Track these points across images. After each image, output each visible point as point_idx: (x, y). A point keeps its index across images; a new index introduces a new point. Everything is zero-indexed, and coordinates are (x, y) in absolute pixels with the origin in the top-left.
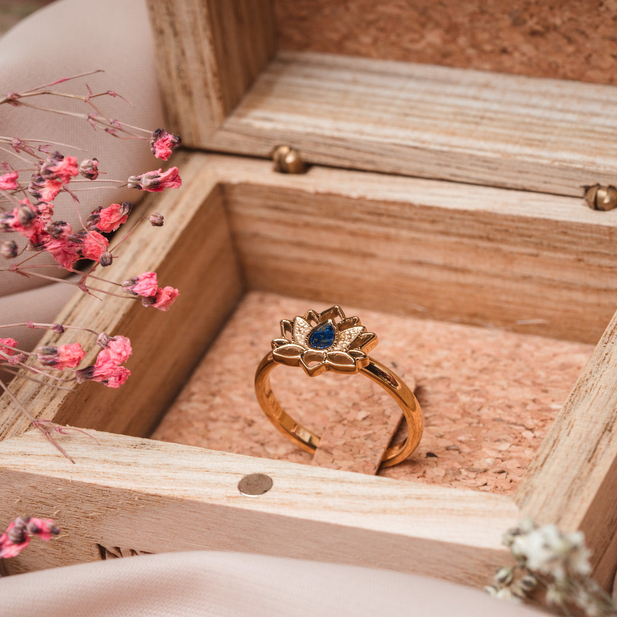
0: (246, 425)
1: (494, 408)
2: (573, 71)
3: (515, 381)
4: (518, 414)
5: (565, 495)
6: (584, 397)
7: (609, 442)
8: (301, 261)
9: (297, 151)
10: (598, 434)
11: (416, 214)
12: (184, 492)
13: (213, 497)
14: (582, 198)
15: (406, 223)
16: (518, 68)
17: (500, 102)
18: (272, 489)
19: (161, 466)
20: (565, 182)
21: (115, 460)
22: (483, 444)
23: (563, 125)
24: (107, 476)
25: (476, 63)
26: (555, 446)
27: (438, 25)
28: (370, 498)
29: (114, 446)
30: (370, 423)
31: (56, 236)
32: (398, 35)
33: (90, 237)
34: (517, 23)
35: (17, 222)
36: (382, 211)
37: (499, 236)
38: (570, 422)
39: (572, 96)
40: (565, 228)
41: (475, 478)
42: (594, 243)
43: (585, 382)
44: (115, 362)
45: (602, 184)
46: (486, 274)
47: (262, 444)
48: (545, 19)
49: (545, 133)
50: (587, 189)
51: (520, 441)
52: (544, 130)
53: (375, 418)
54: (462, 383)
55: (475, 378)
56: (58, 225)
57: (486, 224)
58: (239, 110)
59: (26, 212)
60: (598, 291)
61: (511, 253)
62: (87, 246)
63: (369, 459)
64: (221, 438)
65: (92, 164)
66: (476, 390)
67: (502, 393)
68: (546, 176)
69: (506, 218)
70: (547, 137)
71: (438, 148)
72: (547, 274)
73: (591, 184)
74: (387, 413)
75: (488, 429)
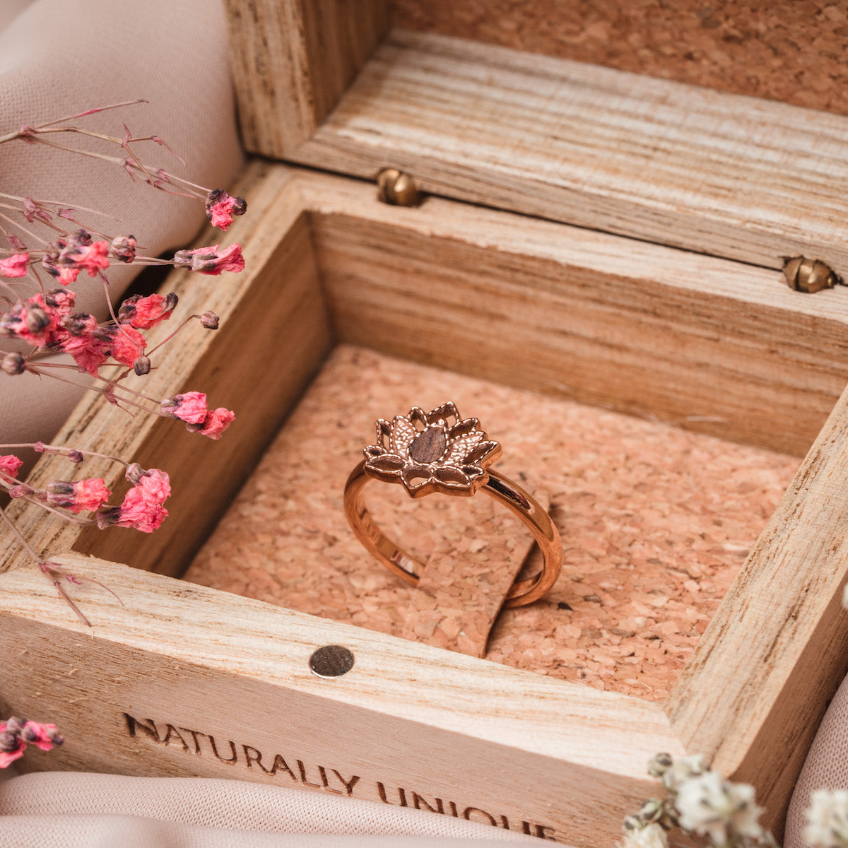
0: (326, 544)
1: (650, 542)
2: (777, 90)
3: (680, 505)
4: (681, 554)
5: (731, 707)
6: (765, 566)
7: (793, 634)
8: (408, 313)
9: (410, 176)
10: (779, 622)
11: (562, 274)
12: (238, 665)
13: (276, 675)
14: (780, 271)
15: (548, 283)
16: (706, 79)
17: (679, 127)
18: (352, 670)
19: (210, 625)
20: (759, 249)
21: (152, 611)
22: (633, 595)
23: (761, 167)
24: (140, 634)
25: (651, 67)
26: (723, 635)
27: (603, 16)
28: (479, 692)
29: (151, 591)
30: (486, 558)
31: (76, 332)
32: (550, 24)
33: (122, 334)
34: (708, 24)
35: (24, 329)
36: (518, 267)
37: (669, 313)
38: (744, 601)
39: (776, 125)
40: (756, 313)
41: (619, 645)
42: (792, 333)
43: (768, 544)
44: (148, 504)
45: (807, 256)
46: (650, 355)
47: (346, 573)
48: (745, 24)
49: (737, 178)
50: (787, 261)
51: (680, 595)
52: (735, 174)
53: (494, 550)
54: (610, 504)
55: (628, 496)
56: (78, 319)
57: (652, 296)
58: (336, 116)
59: (36, 317)
60: (795, 390)
61: (684, 333)
62: (118, 346)
63: (482, 609)
64: (292, 561)
65: (128, 243)
66: (628, 515)
67: (662, 522)
68: (734, 239)
69: (679, 292)
70: (738, 184)
71: (595, 191)
72: (729, 364)
73: (792, 255)
74: (510, 544)
75: (641, 574)
